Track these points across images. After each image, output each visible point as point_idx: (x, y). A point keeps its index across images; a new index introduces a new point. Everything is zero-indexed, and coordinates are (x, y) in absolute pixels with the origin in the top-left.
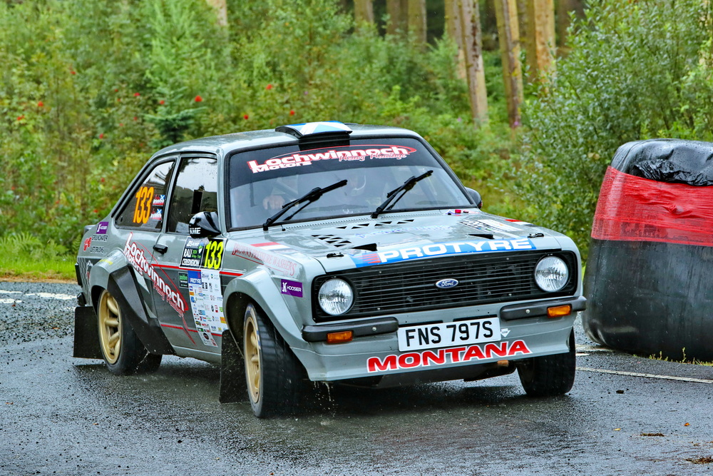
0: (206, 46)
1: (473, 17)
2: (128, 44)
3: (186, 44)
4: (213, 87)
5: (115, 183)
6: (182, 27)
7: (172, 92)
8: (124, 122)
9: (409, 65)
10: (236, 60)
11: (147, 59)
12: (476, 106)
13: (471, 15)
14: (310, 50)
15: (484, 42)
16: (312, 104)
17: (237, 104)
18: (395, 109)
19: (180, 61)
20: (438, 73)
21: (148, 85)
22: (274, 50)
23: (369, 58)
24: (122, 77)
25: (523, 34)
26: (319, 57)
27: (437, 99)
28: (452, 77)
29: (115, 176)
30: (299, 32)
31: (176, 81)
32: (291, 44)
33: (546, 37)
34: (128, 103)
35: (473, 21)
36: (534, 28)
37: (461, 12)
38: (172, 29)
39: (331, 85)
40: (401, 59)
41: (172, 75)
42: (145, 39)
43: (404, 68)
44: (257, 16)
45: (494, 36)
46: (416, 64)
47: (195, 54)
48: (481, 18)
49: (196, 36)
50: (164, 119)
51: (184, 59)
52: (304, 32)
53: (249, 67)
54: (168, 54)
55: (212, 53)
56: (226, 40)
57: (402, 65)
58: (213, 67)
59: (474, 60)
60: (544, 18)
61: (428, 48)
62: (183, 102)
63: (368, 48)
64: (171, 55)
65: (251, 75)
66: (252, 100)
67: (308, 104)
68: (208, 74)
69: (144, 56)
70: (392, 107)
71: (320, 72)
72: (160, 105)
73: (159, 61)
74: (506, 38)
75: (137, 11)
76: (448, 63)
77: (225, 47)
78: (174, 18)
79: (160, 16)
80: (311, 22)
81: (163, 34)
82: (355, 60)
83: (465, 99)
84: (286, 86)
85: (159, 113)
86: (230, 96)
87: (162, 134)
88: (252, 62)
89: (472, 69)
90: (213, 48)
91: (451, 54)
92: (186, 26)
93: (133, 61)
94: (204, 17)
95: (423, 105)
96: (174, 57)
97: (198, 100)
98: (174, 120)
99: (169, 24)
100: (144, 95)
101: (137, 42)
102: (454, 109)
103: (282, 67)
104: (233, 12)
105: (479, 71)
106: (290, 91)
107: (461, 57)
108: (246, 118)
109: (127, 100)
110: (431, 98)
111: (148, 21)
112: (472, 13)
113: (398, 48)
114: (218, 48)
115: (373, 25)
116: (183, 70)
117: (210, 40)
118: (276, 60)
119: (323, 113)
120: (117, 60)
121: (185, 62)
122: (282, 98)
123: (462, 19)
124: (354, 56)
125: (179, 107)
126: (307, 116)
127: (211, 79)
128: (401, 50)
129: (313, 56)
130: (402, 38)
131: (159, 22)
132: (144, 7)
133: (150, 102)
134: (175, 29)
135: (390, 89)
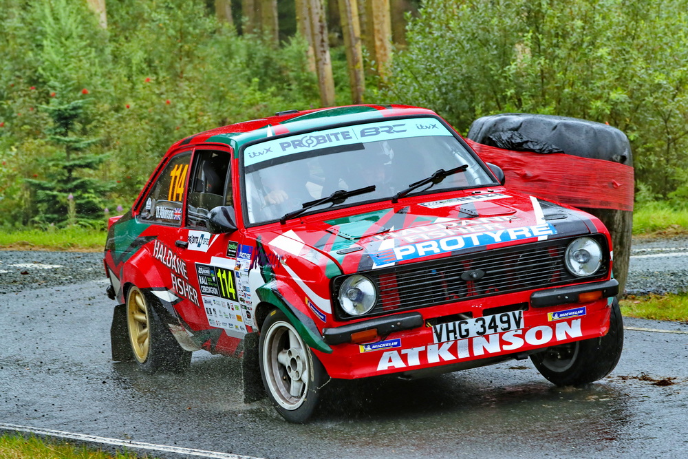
0: (90, 45)
1: (321, 17)
2: (22, 45)
3: (74, 43)
5: (13, 166)
6: (70, 30)
7: (63, 86)
8: (23, 112)
9: (266, 60)
10: (116, 57)
11: (39, 57)
12: (325, 94)
13: (319, 16)
14: (181, 47)
15: (330, 39)
16: (185, 94)
17: (118, 96)
18: (254, 98)
19: (68, 59)
20: (291, 67)
21: (41, 80)
22: (150, 48)
23: (230, 55)
24: (17, 73)
25: (363, 32)
26: (188, 54)
27: (290, 90)
28: (303, 69)
29: (15, 159)
30: (172, 32)
31: (65, 76)
32: (164, 43)
33: (384, 35)
34: (25, 96)
35: (320, 21)
36: (373, 26)
37: (310, 15)
38: (61, 31)
39: (200, 78)
40: (259, 55)
41: (62, 71)
42: (37, 40)
43: (261, 63)
44: (133, 18)
45: (338, 34)
46: (271, 59)
47: (81, 53)
48: (327, 19)
49: (81, 37)
50: (57, 109)
51: (72, 57)
52: (176, 32)
53: (128, 62)
54: (57, 53)
55: (96, 52)
56: (107, 41)
57: (259, 60)
58: (97, 64)
59: (322, 55)
60: (381, 18)
61: (281, 46)
62: (71, 94)
63: (229, 46)
64: (61, 54)
65: (131, 71)
66: (132, 93)
67: (180, 94)
68: (93, 70)
69: (36, 55)
70: (251, 97)
71: (189, 67)
72: (52, 96)
73: (50, 59)
74: (350, 36)
75: (30, 15)
76: (300, 58)
77: (107, 46)
78: (63, 22)
79: (50, 19)
80: (182, 22)
81: (53, 35)
82: (219, 56)
83: (315, 89)
84: (161, 79)
85: (51, 104)
86: (112, 89)
87: (55, 122)
88: (130, 59)
89: (320, 63)
90: (96, 47)
91: (303, 49)
92: (73, 28)
93: (27, 59)
94: (88, 21)
95: (278, 95)
96: (63, 55)
97: (85, 93)
98: (66, 110)
99: (58, 26)
100: (37, 89)
101: (30, 43)
102: (305, 96)
103: (157, 62)
104: (112, 17)
105: (327, 64)
106: (164, 83)
107: (311, 53)
108: (128, 107)
109: (24, 92)
110: (284, 89)
111: (40, 24)
112: (320, 14)
113: (256, 45)
114: (101, 47)
115: (233, 27)
116: (71, 66)
117: (93, 40)
118: (151, 57)
119: (195, 102)
120: (13, 58)
121: (72, 59)
122: (158, 89)
123: (311, 19)
124: (218, 53)
125: (69, 98)
126: (181, 105)
127: (95, 75)
128: (258, 47)
129: (183, 53)
130: (259, 37)
131: (49, 24)
132: (35, 12)
133: (43, 95)
134: (64, 31)
135: (250, 82)
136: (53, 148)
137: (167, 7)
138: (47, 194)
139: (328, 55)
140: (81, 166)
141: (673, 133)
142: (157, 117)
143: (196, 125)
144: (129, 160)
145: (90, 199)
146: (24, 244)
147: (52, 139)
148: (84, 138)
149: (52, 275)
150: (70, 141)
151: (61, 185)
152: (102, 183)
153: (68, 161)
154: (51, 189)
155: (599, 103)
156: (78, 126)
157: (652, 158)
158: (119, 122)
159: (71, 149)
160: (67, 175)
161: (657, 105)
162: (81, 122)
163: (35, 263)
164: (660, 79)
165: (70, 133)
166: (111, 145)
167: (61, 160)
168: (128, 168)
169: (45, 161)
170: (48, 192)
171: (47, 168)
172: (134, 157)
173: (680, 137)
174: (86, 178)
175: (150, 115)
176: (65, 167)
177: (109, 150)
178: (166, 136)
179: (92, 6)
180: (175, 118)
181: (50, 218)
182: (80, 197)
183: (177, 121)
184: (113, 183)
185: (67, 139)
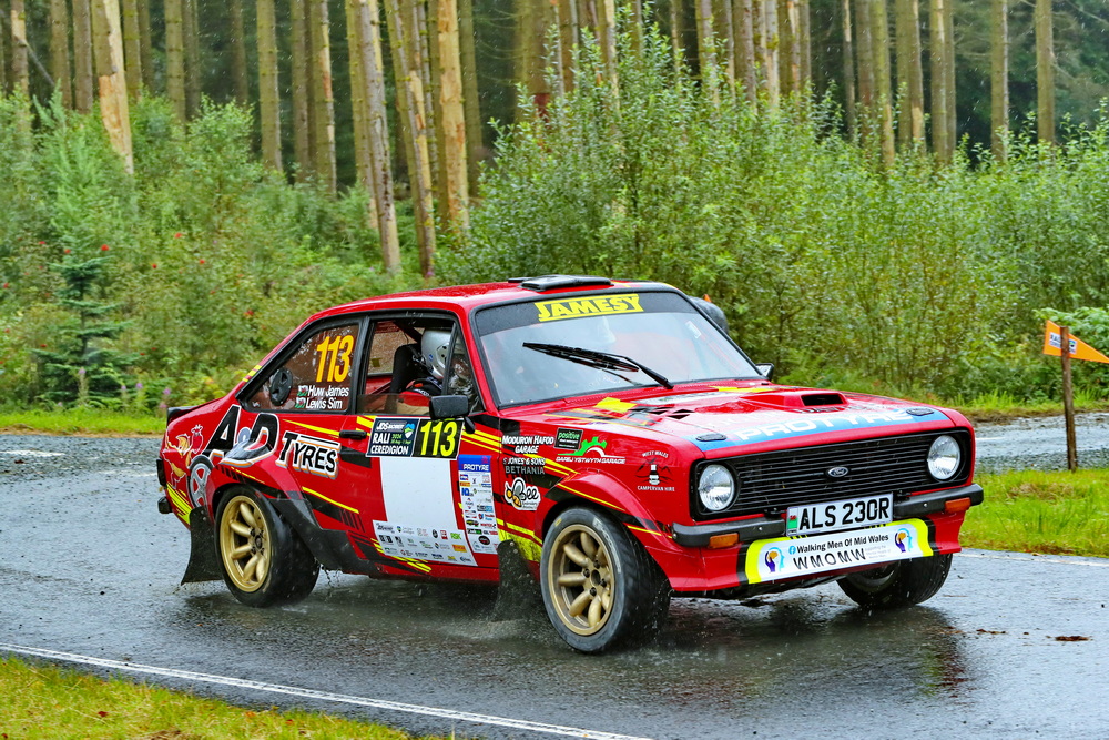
0: (112, 193)
1: (385, 165)
2: (32, 192)
3: (93, 191)
4: (120, 235)
5: (19, 333)
6: (89, 174)
8: (29, 271)
9: (319, 214)
10: (142, 209)
11: (51, 207)
12: (388, 256)
13: (382, 163)
14: (220, 197)
15: (395, 191)
16: (221, 252)
17: (145, 253)
18: (305, 259)
19: (85, 209)
20: (349, 222)
21: (53, 234)
22: (182, 198)
23: (278, 207)
24: (26, 225)
25: (434, 183)
26: (228, 206)
27: (348, 249)
28: (363, 225)
29: (20, 326)
30: (209, 180)
31: (82, 230)
32: (200, 192)
33: (458, 187)
34: (34, 252)
35: (384, 170)
36: (446, 177)
37: (372, 161)
38: (78, 177)
39: (242, 234)
40: (311, 208)
41: (79, 224)
42: (50, 187)
43: (314, 217)
44: (165, 163)
45: (405, 185)
46: (326, 213)
47: (101, 202)
48: (392, 166)
49: (102, 184)
50: (70, 268)
51: (89, 207)
52: (214, 179)
53: (157, 215)
54: (73, 202)
55: (119, 201)
56: (133, 189)
57: (312, 214)
58: (120, 216)
59: (386, 209)
60: (456, 167)
61: (339, 197)
62: (89, 251)
63: (277, 196)
64: (77, 203)
65: (160, 224)
66: (160, 250)
67: (217, 253)
68: (115, 223)
69: (49, 203)
70: (303, 257)
71: (229, 221)
72: (65, 254)
73: (64, 209)
74: (418, 186)
75: (42, 158)
76: (360, 213)
77: (133, 195)
78: (80, 166)
79: (66, 163)
80: (222, 169)
81: (69, 181)
82: (265, 209)
83: (376, 248)
84: (194, 235)
85: (65, 262)
86: (137, 245)
87: (68, 283)
88: (159, 210)
89: (383, 218)
90: (120, 196)
91: (364, 202)
92: (93, 173)
93: (37, 209)
94: (111, 165)
95: (334, 255)
96: (80, 205)
97: (105, 249)
98: (81, 269)
99: (74, 171)
100: (48, 244)
101: (42, 190)
102: (365, 257)
103: (191, 214)
104: (140, 160)
105: (391, 220)
106: (198, 240)
107: (373, 206)
108: (155, 267)
109: (32, 248)
110: (342, 248)
111: (55, 168)
112: (384, 161)
113: (309, 196)
114: (125, 196)
115: (282, 174)
116: (89, 218)
117: (116, 188)
118: (184, 208)
119: (233, 262)
120: (21, 208)
121: (91, 210)
122: (191, 247)
123: (373, 169)
124: (264, 205)
125: (86, 256)
126: (218, 265)
127: (118, 228)
128: (311, 199)
129: (222, 205)
130: (312, 187)
131: (65, 168)
132: (49, 153)
133: (56, 251)
134: (82, 178)
135: (301, 239)
136: (67, 313)
137: (204, 149)
138: (57, 368)
139: (392, 210)
140: (98, 335)
141: (787, 308)
142: (189, 279)
143: (235, 289)
144: (154, 328)
145: (108, 374)
146: (21, 427)
147: (65, 303)
148: (102, 302)
149: (51, 464)
150: (86, 306)
151: (75, 357)
152: (123, 355)
153: (83, 328)
154: (61, 362)
155: (703, 269)
156: (95, 288)
157: (762, 336)
158: (144, 284)
159: (87, 315)
160: (80, 344)
161: (769, 275)
162: (99, 283)
163: (32, 449)
164: (774, 242)
165: (85, 296)
166: (134, 312)
167: (75, 328)
168: (154, 338)
169: (56, 329)
170: (58, 365)
171: (57, 337)
172: (160, 325)
173: (795, 313)
174: (105, 349)
175: (180, 277)
176: (79, 336)
177: (131, 316)
178: (198, 302)
179: (116, 148)
180: (210, 281)
181: (59, 395)
182: (95, 372)
183: (212, 284)
184: (135, 356)
185: (82, 303)
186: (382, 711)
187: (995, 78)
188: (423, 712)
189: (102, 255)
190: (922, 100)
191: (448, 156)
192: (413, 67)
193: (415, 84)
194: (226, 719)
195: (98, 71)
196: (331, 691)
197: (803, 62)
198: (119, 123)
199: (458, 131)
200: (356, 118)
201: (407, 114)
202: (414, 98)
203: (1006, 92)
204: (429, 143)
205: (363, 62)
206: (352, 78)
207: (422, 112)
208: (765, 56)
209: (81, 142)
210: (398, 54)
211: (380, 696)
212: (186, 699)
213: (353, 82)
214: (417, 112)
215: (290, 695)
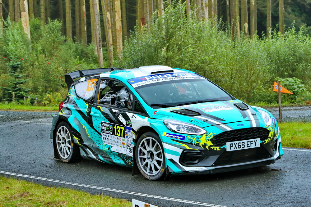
0: (24, 44)
2: (2, 44)
3: (19, 44)
4: (26, 56)
7: (14, 57)
10: (33, 49)
11: (7, 48)
12: (100, 62)
14: (54, 45)
15: (103, 45)
16: (54, 61)
17: (33, 61)
20: (90, 53)
21: (8, 55)
22: (43, 46)
23: (70, 48)
25: (113, 42)
26: (56, 48)
27: (89, 60)
28: (93, 54)
31: (16, 54)
32: (48, 44)
33: (120, 43)
35: (99, 39)
36: (117, 41)
37: (96, 36)
39: (59, 56)
40: (79, 49)
41: (14, 52)
42: (7, 42)
43: (80, 51)
44: (39, 36)
45: (105, 43)
46: (83, 50)
47: (21, 47)
48: (102, 38)
49: (21, 42)
50: (12, 65)
51: (18, 48)
52: (52, 41)
53: (36, 51)
54: (13, 47)
56: (30, 43)
58: (26, 50)
59: (100, 49)
60: (119, 38)
61: (87, 46)
62: (18, 60)
63: (70, 46)
64: (14, 47)
65: (37, 53)
66: (37, 60)
68: (25, 52)
70: (77, 62)
71: (56, 52)
72: (11, 61)
73: (11, 48)
74: (109, 44)
75: (5, 34)
76: (92, 50)
77: (30, 45)
78: (15, 37)
79: (11, 36)
80: (53, 37)
81: (12, 41)
82: (66, 49)
83: (97, 60)
84: (47, 55)
85: (11, 63)
86: (31, 58)
87: (11, 69)
88: (37, 49)
89: (99, 52)
90: (26, 45)
91: (94, 47)
92: (19, 39)
93: (3, 48)
94: (23, 36)
95: (86, 62)
97: (22, 60)
98: (15, 65)
100: (6, 58)
101: (5, 43)
102: (94, 62)
103: (46, 50)
104: (32, 35)
105: (101, 52)
106: (48, 57)
107: (96, 48)
108: (35, 64)
109: (2, 59)
111: (8, 37)
112: (99, 36)
114: (28, 45)
115: (71, 39)
116: (18, 51)
117: (25, 42)
118: (44, 49)
119: (57, 64)
122: (46, 59)
123: (96, 39)
125: (16, 61)
126: (53, 64)
127: (26, 54)
128: (79, 46)
129: (54, 48)
130: (80, 43)
132: (7, 33)
133: (8, 60)
134: (16, 40)
135: (76, 57)
136: (11, 77)
137: (49, 32)
138: (8, 92)
140: (20, 83)
141: (207, 77)
142: (45, 68)
143: (57, 71)
144: (35, 81)
145: (22, 94)
147: (10, 74)
148: (21, 74)
149: (2, 118)
150: (16, 75)
151: (13, 89)
152: (26, 89)
153: (16, 81)
154: (9, 90)
156: (18, 70)
158: (33, 69)
159: (16, 77)
160: (15, 86)
161: (202, 68)
162: (20, 69)
165: (16, 72)
166: (29, 77)
167: (13, 81)
168: (35, 84)
169: (8, 81)
171: (8, 84)
172: (37, 81)
174: (21, 87)
175: (42, 67)
176: (14, 83)
177: (29, 78)
178: (47, 74)
179: (26, 32)
180: (50, 69)
181: (8, 99)
182: (18, 93)
183: (51, 69)
184: (30, 89)
185: (15, 74)
186: (84, 187)
187: (268, 15)
188: (95, 188)
189: (21, 61)
190: (248, 21)
191: (117, 35)
192: (108, 11)
193: (108, 15)
194: (41, 189)
195: (21, 11)
196: (71, 182)
197: (215, 10)
198: (27, 25)
199: (120, 28)
200: (92, 24)
201: (106, 24)
202: (108, 19)
203: (271, 19)
204: (112, 32)
205: (94, 10)
206: (91, 13)
207: (110, 23)
208: (204, 8)
209: (16, 30)
210: (104, 7)
211: (84, 183)
212: (31, 184)
213: (91, 14)
214: (109, 23)
215: (59, 183)
